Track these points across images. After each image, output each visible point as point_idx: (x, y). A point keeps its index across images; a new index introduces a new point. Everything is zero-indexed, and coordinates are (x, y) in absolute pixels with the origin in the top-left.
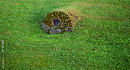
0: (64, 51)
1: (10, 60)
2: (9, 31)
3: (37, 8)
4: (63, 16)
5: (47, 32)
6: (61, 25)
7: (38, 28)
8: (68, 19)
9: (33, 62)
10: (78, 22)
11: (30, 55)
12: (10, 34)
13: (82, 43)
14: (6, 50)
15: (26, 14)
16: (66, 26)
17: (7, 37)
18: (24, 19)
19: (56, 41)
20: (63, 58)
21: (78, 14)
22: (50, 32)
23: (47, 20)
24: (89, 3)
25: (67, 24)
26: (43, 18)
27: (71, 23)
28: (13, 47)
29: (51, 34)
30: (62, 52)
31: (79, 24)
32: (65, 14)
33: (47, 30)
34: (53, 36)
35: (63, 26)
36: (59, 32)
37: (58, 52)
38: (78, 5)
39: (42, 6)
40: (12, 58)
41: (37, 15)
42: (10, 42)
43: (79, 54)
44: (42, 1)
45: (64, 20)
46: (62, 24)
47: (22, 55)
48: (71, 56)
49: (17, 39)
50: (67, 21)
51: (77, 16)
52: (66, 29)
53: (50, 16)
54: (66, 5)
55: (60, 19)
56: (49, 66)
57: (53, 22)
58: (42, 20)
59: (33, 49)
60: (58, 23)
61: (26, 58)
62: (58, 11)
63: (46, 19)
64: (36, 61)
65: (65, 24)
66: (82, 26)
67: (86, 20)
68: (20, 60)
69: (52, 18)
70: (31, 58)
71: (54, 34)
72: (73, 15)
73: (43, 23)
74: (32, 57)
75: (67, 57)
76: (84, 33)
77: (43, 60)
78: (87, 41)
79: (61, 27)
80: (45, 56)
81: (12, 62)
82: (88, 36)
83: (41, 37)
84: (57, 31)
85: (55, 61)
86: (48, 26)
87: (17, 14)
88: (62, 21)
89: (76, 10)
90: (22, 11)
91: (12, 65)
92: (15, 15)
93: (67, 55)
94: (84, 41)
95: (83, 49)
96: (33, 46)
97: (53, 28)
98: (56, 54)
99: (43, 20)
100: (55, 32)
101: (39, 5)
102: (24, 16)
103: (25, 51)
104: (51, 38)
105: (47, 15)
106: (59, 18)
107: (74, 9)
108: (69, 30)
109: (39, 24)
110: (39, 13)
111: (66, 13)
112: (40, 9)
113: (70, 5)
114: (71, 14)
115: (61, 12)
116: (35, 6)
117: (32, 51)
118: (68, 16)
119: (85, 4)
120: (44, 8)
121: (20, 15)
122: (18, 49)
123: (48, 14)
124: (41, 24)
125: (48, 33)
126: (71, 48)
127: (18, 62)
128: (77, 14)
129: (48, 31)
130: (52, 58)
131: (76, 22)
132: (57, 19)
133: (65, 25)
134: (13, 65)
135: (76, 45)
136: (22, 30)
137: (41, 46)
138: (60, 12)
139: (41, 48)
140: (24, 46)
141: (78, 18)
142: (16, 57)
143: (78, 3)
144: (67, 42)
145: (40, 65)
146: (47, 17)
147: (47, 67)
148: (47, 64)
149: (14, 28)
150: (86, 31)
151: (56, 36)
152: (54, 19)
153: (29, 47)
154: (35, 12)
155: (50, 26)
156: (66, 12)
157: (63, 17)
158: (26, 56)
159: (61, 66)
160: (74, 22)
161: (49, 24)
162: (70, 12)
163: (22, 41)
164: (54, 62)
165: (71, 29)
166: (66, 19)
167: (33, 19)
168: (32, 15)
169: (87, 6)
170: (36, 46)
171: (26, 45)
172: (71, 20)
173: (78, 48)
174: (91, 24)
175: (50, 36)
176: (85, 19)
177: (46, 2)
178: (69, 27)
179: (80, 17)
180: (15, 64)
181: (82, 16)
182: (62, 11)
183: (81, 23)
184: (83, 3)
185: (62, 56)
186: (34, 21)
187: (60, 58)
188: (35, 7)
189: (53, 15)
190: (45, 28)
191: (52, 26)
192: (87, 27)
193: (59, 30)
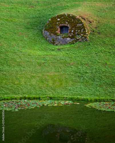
0: (82, 67)
1: (12, 81)
2: (2, 42)
3: (32, 10)
4: (73, 20)
5: (51, 42)
6: (70, 32)
7: (39, 37)
8: (81, 25)
9: (43, 82)
10: (93, 29)
11: (37, 73)
12: (5, 45)
13: (104, 56)
14: (4, 67)
15: (20, 19)
16: (78, 34)
17: (2, 50)
18: (18, 25)
19: (67, 54)
20: (82, 77)
21: (92, 18)
22: (55, 42)
23: (51, 26)
24: (104, 3)
25: (79, 31)
26: (45, 23)
27: (85, 30)
28: (13, 63)
29: (57, 45)
30: (80, 69)
31: (95, 31)
32: (76, 18)
33: (51, 39)
34: (62, 47)
35: (73, 34)
36: (68, 43)
37: (74, 68)
38: (90, 6)
39: (39, 8)
40: (14, 77)
41: (35, 20)
42: (7, 56)
43: (103, 70)
44: (38, 2)
45: (75, 26)
46: (73, 31)
47: (26, 73)
48: (92, 73)
49: (16, 53)
50: (79, 27)
51: (91, 20)
52: (78, 37)
53: (55, 21)
54: (73, 7)
55: (69, 25)
56: (65, 87)
57: (59, 29)
58: (43, 26)
59: (40, 64)
60: (65, 30)
61: (32, 77)
62: (66, 14)
63: (49, 26)
64: (47, 80)
65: (76, 31)
66: (99, 33)
67: (104, 26)
68: (25, 80)
69: (57, 23)
70: (39, 77)
71: (61, 44)
72: (86, 19)
73: (45, 30)
74: (41, 75)
75: (88, 75)
76: (104, 42)
77: (55, 79)
78: (109, 52)
79: (71, 36)
80: (57, 74)
81: (16, 83)
82: (110, 47)
83: (45, 49)
84: (65, 41)
85: (72, 80)
86: (52, 34)
87: (8, 19)
88: (72, 27)
89: (88, 13)
90: (14, 14)
91: (15, 86)
92: (5, 20)
93: (86, 73)
94: (106, 53)
95: (106, 64)
96: (38, 61)
97: (59, 37)
98: (72, 72)
99: (45, 26)
100: (62, 42)
101: (34, 7)
102: (17, 21)
103: (30, 68)
104: (59, 49)
105: (50, 20)
106: (67, 23)
107: (86, 11)
108: (83, 40)
109: (39, 32)
110: (37, 17)
111: (78, 17)
112: (38, 12)
113: (78, 6)
114: (84, 18)
115: (71, 15)
116: (29, 7)
117: (39, 68)
118: (80, 20)
119: (99, 5)
120: (43, 11)
121: (12, 20)
122: (19, 65)
123: (52, 19)
124: (42, 32)
125: (54, 43)
126: (90, 63)
127: (23, 83)
128: (90, 18)
129: (53, 41)
130: (67, 77)
131: (91, 28)
132: (65, 25)
133: (76, 33)
134: (17, 86)
135: (96, 59)
136: (18, 40)
137: (49, 61)
138: (69, 15)
139: (50, 63)
140: (27, 61)
141: (93, 23)
142: (19, 75)
143: (89, 3)
144: (83, 55)
145: (53, 85)
146: (50, 23)
147: (63, 88)
148: (62, 84)
149: (7, 37)
150: (107, 40)
151: (66, 48)
152: (61, 25)
153: (34, 63)
154: (31, 16)
155: (55, 34)
156: (76, 16)
157: (73, 22)
158: (32, 74)
159: (82, 87)
160: (89, 28)
161: (53, 32)
162: (81, 15)
163: (22, 54)
164: (71, 82)
165: (86, 37)
166: (78, 25)
167: (31, 25)
168: (28, 20)
169: (101, 7)
170: (43, 61)
171: (29, 60)
172: (84, 25)
173: (100, 62)
174: (112, 30)
175: (57, 48)
176: (102, 24)
177: (44, 2)
178: (82, 35)
179: (95, 21)
180: (19, 86)
181: (98, 20)
182: (71, 13)
183: (98, 29)
184: (95, 3)
185: (80, 73)
186: (32, 28)
187: (78, 76)
188: (29, 9)
189: (59, 20)
190: (48, 36)
191: (58, 34)
192: (106, 35)
193: (68, 39)
